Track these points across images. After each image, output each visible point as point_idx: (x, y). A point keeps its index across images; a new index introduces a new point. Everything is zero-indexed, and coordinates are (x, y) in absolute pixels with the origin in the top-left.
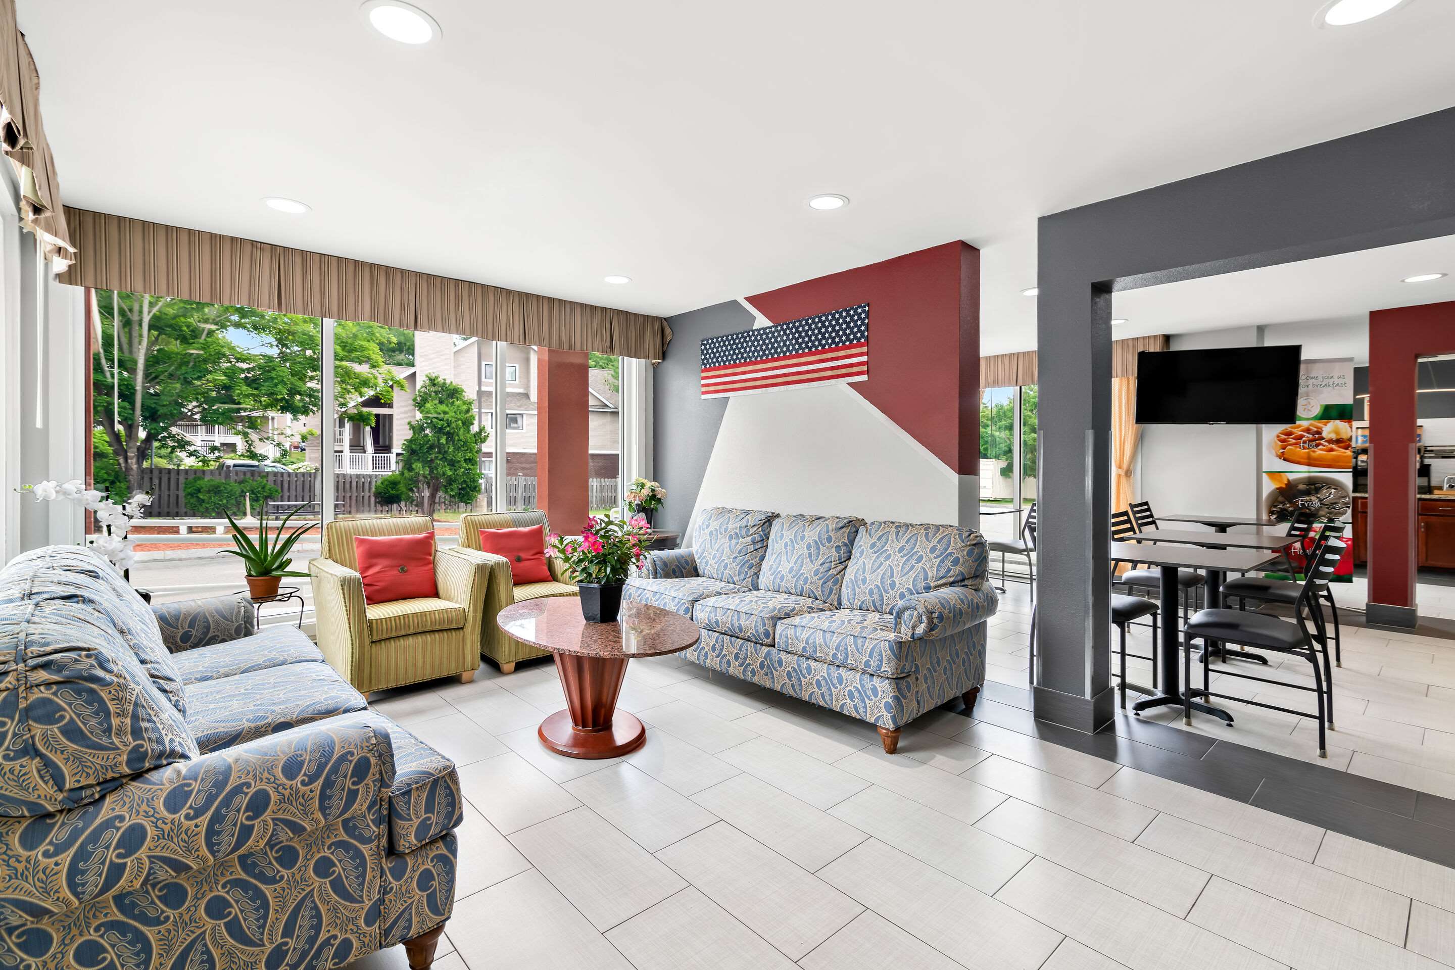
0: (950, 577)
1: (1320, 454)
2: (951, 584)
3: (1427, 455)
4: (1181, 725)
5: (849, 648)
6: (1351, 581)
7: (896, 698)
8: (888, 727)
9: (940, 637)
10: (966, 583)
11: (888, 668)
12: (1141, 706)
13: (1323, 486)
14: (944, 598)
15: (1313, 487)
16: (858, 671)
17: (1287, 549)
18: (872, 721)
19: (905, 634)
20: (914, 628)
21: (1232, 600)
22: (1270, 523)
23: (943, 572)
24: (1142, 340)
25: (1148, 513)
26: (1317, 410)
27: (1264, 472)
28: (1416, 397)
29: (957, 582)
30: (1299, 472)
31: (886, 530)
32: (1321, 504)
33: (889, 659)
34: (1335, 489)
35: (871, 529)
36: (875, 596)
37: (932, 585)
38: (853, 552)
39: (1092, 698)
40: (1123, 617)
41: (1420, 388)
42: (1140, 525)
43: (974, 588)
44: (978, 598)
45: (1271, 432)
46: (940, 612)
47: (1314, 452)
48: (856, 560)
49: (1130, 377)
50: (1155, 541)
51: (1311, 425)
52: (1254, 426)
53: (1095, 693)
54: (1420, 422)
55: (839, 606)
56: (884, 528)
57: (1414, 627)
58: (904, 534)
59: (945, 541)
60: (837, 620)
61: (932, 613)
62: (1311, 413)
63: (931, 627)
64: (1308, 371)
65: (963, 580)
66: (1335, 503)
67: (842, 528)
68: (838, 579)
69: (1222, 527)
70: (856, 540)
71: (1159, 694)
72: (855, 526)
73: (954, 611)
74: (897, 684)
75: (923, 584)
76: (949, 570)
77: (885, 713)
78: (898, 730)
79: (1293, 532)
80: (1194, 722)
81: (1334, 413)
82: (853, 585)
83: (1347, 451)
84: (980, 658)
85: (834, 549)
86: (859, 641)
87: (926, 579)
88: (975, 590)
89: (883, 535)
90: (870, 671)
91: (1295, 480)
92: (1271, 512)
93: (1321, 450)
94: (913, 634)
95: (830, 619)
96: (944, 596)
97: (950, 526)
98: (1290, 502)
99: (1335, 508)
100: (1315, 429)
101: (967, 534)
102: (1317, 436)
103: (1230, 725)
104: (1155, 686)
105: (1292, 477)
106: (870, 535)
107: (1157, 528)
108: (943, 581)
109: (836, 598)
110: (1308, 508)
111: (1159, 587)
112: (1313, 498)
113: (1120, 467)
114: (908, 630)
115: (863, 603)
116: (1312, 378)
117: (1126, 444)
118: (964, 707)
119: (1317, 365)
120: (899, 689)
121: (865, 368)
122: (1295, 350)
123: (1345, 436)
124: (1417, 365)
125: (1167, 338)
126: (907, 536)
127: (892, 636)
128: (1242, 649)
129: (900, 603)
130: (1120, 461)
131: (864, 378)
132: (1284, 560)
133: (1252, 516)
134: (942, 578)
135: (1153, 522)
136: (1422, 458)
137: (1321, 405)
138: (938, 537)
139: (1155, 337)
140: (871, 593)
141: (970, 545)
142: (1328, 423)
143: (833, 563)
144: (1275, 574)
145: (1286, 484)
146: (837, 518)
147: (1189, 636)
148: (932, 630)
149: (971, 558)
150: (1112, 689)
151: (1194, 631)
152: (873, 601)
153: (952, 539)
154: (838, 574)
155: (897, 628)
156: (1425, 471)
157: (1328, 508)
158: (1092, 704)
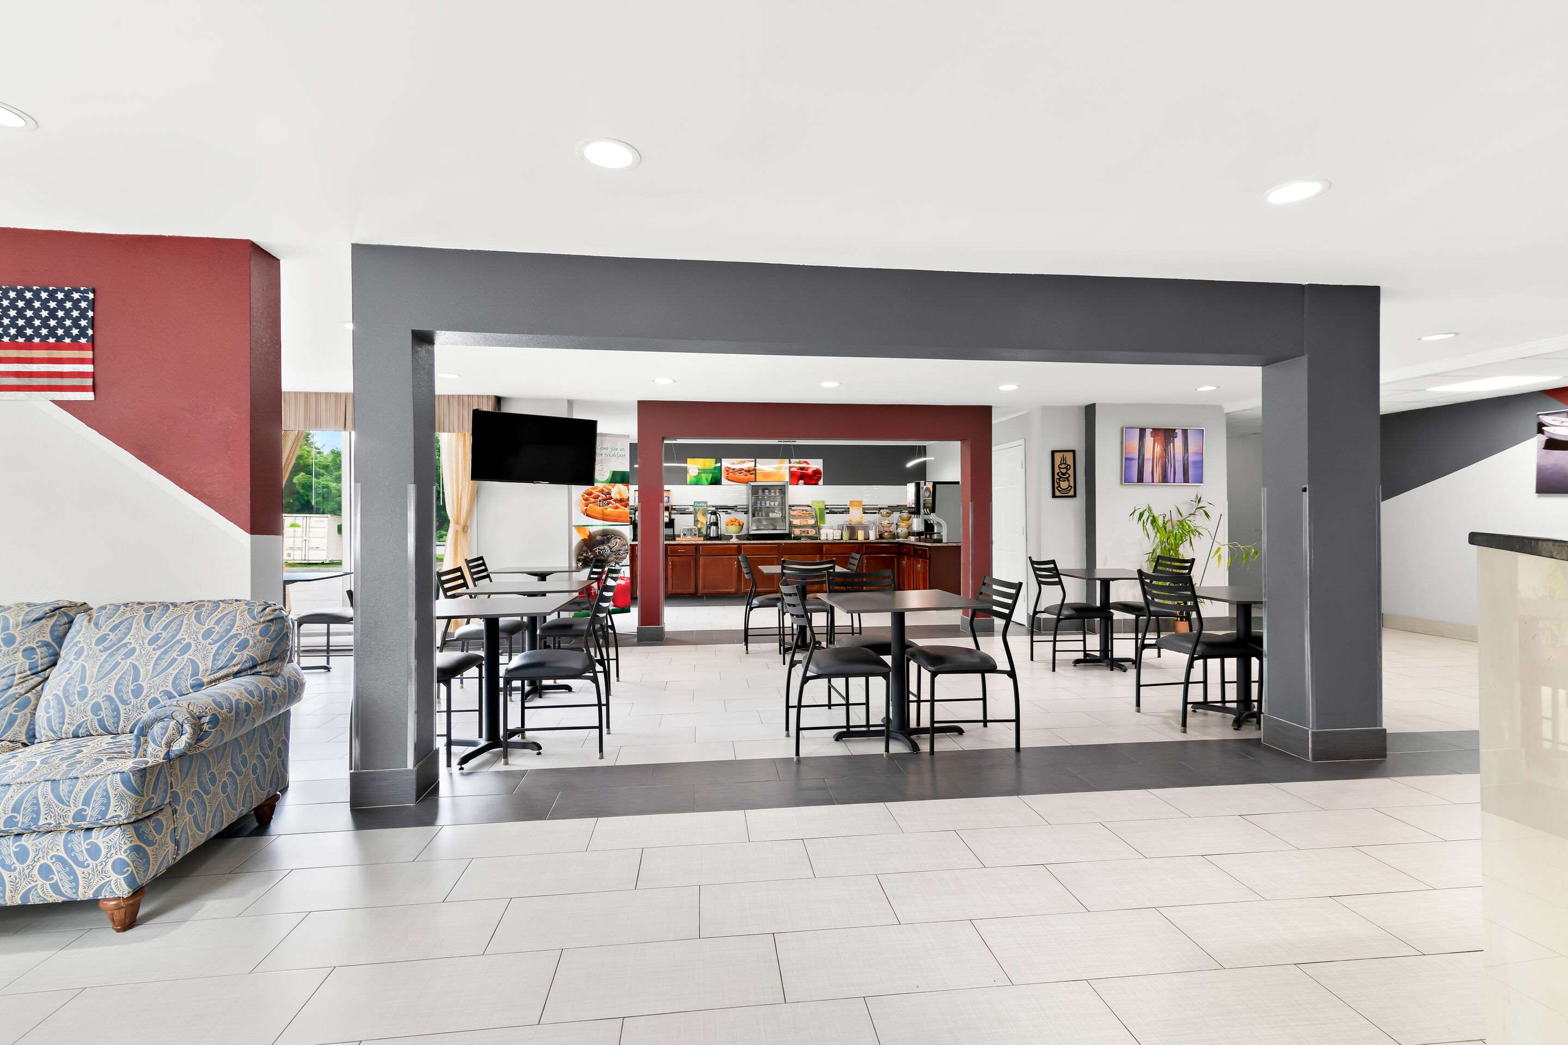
0: (234, 665)
1: (610, 511)
2: (236, 674)
3: (673, 512)
4: (500, 766)
5: (41, 801)
6: (629, 611)
7: (136, 849)
8: (119, 894)
9: (215, 745)
10: (258, 669)
11: (119, 811)
12: (465, 760)
13: (612, 537)
14: (222, 695)
15: (606, 537)
16: (61, 831)
17: (588, 589)
18: (90, 895)
19: (154, 754)
20: (169, 745)
21: (550, 640)
22: (578, 570)
23: (222, 660)
24: (476, 398)
25: (483, 568)
26: (608, 476)
27: (574, 526)
28: (663, 467)
29: (245, 670)
30: (597, 526)
31: (128, 615)
32: (611, 552)
33: (121, 798)
34: (619, 539)
35: (98, 617)
36: (103, 714)
37: (205, 680)
38: (62, 654)
39: (415, 766)
40: (447, 674)
41: (666, 462)
42: (474, 580)
43: (270, 674)
44: (276, 685)
45: (578, 491)
46: (213, 714)
47: (606, 509)
48: (67, 665)
49: (466, 434)
50: (489, 594)
51: (604, 487)
52: (567, 485)
53: (417, 759)
54: (666, 487)
55: (32, 738)
56: (124, 613)
57: (662, 640)
58: (160, 618)
59: (227, 621)
60: (18, 765)
61: (200, 718)
62: (604, 477)
63: (199, 735)
64: (602, 443)
65: (254, 666)
66: (620, 550)
67: (39, 619)
68: (29, 700)
69: (542, 576)
70: (69, 635)
71: (483, 742)
72: (66, 615)
73: (237, 707)
74: (136, 830)
75: (190, 682)
76: (233, 657)
77: (114, 876)
78: (138, 893)
79: (592, 576)
80: (511, 760)
81: (618, 478)
82: (60, 702)
83: (626, 509)
84: (280, 757)
85: (20, 654)
86: (63, 788)
87: (195, 673)
88: (272, 676)
89: (122, 622)
90: (85, 824)
91: (594, 533)
92: (579, 560)
93: (611, 507)
94: (168, 753)
95: (71, 761)
96: (223, 692)
97: (236, 601)
98: (591, 551)
99: (619, 555)
100: (607, 491)
101: (261, 608)
102: (608, 496)
103: (539, 754)
104: (480, 736)
105: (593, 530)
106: (96, 625)
107: (491, 581)
108: (224, 672)
109: (24, 729)
110: (602, 555)
111: (483, 639)
112: (606, 547)
113: (457, 524)
114: (159, 748)
115: (79, 726)
116: (605, 448)
117: (463, 500)
118: (257, 824)
119: (608, 439)
120: (139, 835)
121: (89, 382)
122: (593, 424)
123: (625, 497)
124: (664, 445)
125: (499, 400)
126: (165, 620)
127: (128, 765)
128: (555, 682)
129: (147, 715)
130: (458, 517)
131: (89, 396)
132: (586, 599)
133: (564, 565)
134: (221, 668)
135: (488, 576)
136: (670, 514)
137: (610, 471)
138: (217, 615)
139: (488, 396)
140: (96, 709)
141: (264, 622)
142: (614, 485)
143: (17, 676)
144: (580, 613)
145: (588, 536)
146: (29, 605)
147: (508, 681)
148: (199, 740)
149: (267, 638)
150: (437, 751)
151: (513, 674)
152: (101, 721)
153: (238, 617)
154: (27, 692)
155: (141, 750)
156: (670, 524)
157: (615, 555)
158: (414, 772)
